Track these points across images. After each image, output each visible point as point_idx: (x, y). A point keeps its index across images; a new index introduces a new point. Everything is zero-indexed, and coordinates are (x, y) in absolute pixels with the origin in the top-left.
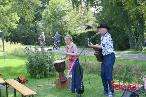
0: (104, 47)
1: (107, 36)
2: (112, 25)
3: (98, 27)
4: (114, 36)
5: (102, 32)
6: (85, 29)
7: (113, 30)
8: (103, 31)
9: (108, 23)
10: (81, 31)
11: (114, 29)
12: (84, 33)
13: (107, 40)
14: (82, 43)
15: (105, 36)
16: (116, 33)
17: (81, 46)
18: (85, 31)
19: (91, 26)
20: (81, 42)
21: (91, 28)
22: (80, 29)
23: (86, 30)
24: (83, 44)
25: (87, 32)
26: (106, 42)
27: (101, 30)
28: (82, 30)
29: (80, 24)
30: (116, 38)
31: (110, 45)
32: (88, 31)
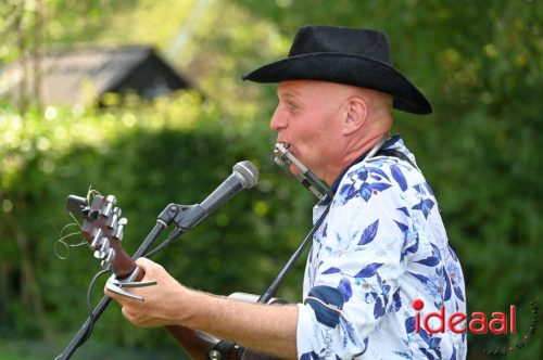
0: (329, 319)
1: (366, 192)
2: (466, 55)
3: (271, 75)
4: (496, 201)
5: (307, 137)
6: (91, 90)
7: (478, 120)
8: (329, 123)
9: (422, 25)
10: (33, 126)
11: (495, 111)
12: (79, 152)
13: (368, 237)
14: (46, 288)
15: (351, 193)
16: (516, 170)
17: (34, 334)
18: (97, 131)
19: (178, 53)
20: (30, 286)
21: (177, 82)
22: (24, 102)
23: (101, 106)
24: (50, 308)
25: (121, 144)
26: (367, 272)
27: (293, 108)
28: (51, 113)
29: (27, 21)
30: (516, 237)
31: (411, 325)
32: (139, 134)
